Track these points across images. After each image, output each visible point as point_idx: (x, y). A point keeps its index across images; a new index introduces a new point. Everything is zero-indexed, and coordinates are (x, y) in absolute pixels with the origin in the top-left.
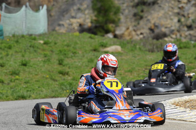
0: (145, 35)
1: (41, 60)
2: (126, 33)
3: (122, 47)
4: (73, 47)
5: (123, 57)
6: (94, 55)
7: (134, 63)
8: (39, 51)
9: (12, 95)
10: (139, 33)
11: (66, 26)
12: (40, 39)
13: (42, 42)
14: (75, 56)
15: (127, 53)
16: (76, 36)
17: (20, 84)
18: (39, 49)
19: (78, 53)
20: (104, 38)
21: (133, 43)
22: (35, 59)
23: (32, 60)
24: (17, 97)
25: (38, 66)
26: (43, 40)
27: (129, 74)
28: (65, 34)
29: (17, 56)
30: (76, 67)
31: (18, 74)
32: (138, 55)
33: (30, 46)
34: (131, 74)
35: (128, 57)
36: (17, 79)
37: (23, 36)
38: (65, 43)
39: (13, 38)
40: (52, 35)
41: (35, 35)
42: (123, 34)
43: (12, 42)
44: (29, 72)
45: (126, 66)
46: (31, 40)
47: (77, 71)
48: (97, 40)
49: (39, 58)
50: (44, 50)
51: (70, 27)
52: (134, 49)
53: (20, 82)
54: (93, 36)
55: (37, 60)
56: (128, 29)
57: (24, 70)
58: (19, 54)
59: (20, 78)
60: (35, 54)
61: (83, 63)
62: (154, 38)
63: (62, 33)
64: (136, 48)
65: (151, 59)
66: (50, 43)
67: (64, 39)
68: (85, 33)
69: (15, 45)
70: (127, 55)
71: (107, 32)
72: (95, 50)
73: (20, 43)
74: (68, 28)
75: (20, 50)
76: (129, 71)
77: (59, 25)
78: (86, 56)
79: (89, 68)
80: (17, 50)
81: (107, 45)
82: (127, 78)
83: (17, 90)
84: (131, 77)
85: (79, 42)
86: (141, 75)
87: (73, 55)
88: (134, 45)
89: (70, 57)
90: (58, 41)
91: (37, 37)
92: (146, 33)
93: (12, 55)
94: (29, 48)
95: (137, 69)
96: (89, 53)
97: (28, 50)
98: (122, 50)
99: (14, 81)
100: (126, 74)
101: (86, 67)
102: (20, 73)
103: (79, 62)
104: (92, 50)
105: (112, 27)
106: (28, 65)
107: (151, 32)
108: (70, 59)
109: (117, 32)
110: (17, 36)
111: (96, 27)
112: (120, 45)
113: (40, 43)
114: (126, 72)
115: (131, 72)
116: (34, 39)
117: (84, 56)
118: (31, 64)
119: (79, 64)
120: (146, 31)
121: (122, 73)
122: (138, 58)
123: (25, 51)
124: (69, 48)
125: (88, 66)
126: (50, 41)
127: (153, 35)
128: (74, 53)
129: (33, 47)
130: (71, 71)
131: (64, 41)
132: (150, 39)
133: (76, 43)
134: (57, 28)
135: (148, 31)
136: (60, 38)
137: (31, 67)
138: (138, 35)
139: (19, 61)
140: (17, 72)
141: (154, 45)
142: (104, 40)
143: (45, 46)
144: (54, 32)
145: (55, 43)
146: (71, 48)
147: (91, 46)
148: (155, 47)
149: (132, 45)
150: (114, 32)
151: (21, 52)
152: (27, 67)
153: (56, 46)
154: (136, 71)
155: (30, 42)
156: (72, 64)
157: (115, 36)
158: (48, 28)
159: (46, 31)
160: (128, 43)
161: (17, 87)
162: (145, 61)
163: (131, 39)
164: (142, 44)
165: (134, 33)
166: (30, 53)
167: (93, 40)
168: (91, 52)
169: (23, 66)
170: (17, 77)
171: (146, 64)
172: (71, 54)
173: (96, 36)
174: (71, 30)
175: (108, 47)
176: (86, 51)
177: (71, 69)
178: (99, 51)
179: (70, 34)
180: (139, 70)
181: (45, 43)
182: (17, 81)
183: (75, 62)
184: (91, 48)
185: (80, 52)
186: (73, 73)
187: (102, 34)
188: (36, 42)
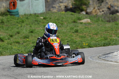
0: (105, 12)
1: (42, 29)
2: (94, 11)
3: (91, 20)
4: (61, 21)
5: (92, 26)
6: (74, 25)
7: (98, 29)
8: (40, 23)
9: (25, 50)
10: (101, 10)
11: (57, 7)
12: (41, 16)
13: (42, 18)
14: (62, 26)
15: (94, 23)
16: (63, 14)
17: (30, 44)
18: (41, 22)
19: (64, 24)
20: (80, 14)
21: (98, 17)
22: (38, 29)
23: (36, 29)
24: (28, 51)
25: (40, 32)
26: (43, 17)
27: (96, 36)
28: (56, 13)
29: (27, 27)
30: (63, 33)
31: (28, 38)
32: (101, 24)
33: (35, 21)
34: (97, 36)
35: (95, 25)
36: (28, 41)
37: (31, 15)
38: (56, 18)
39: (24, 16)
40: (48, 13)
41: (38, 14)
42: (92, 12)
43: (24, 18)
44: (35, 36)
45: (93, 31)
46: (35, 17)
47: (63, 35)
48: (75, 16)
49: (41, 27)
50: (43, 23)
51: (59, 8)
52: (98, 21)
53: (29, 43)
54: (73, 13)
55: (40, 29)
56: (94, 8)
57: (32, 35)
58: (29, 25)
59: (29, 40)
60: (39, 25)
61: (67, 30)
62: (110, 14)
63: (54, 12)
64: (99, 20)
65: (109, 26)
66: (47, 18)
67: (56, 16)
68: (68, 12)
69: (26, 20)
70: (94, 24)
71: (82, 10)
72: (74, 22)
73: (29, 19)
74: (58, 9)
75: (29, 23)
76: (95, 34)
77: (53, 7)
78: (69, 25)
79: (71, 33)
80: (27, 23)
81: (82, 19)
82: (95, 38)
83: (28, 48)
84: (97, 38)
85: (64, 17)
86: (103, 36)
87: (61, 25)
88: (98, 18)
89: (59, 27)
90: (52, 17)
91: (39, 15)
92: (106, 11)
93: (24, 26)
94: (35, 22)
95: (100, 32)
96: (71, 23)
97: (34, 23)
98: (91, 22)
99: (26, 42)
100: (94, 36)
101: (69, 32)
102: (29, 37)
103: (65, 29)
104: (72, 22)
105: (85, 7)
106: (34, 32)
107: (109, 10)
108: (60, 28)
109: (88, 11)
110: (27, 15)
111: (75, 8)
112: (90, 18)
113: (41, 18)
114: (93, 35)
115: (97, 34)
116: (38, 16)
117: (68, 26)
118: (36, 31)
119: (65, 31)
120: (105, 9)
121: (91, 36)
122: (101, 26)
123: (32, 24)
124: (58, 21)
125: (70, 32)
126: (47, 17)
127: (109, 11)
128: (62, 24)
129: (37, 21)
130: (60, 35)
131: (56, 17)
132: (108, 14)
133: (63, 18)
134: (52, 9)
135: (107, 9)
136: (53, 15)
137: (36, 33)
138: (100, 12)
139: (29, 30)
140: (27, 36)
141: (110, 18)
142: (80, 15)
143: (44, 20)
144: (50, 12)
145: (50, 19)
146: (60, 21)
147: (72, 19)
148: (111, 19)
149: (97, 18)
150: (86, 11)
151: (30, 24)
152: (34, 33)
153: (51, 20)
154: (100, 34)
155: (35, 18)
156: (61, 31)
157: (87, 13)
158: (46, 9)
159: (45, 11)
160: (94, 17)
161: (27, 46)
162: (105, 28)
163: (96, 14)
164: (103, 18)
165: (98, 11)
166: (35, 25)
167: (73, 16)
168: (72, 23)
169: (31, 33)
170: (28, 39)
171: (106, 29)
172: (60, 25)
173: (75, 14)
174: (60, 10)
175: (82, 20)
176: (69, 23)
177: (60, 34)
178: (77, 23)
179: (59, 13)
180: (101, 33)
181: (44, 19)
182: (28, 42)
183: (62, 29)
184: (72, 21)
185: (65, 24)
186: (62, 36)
187: (79, 12)
188: (38, 18)
